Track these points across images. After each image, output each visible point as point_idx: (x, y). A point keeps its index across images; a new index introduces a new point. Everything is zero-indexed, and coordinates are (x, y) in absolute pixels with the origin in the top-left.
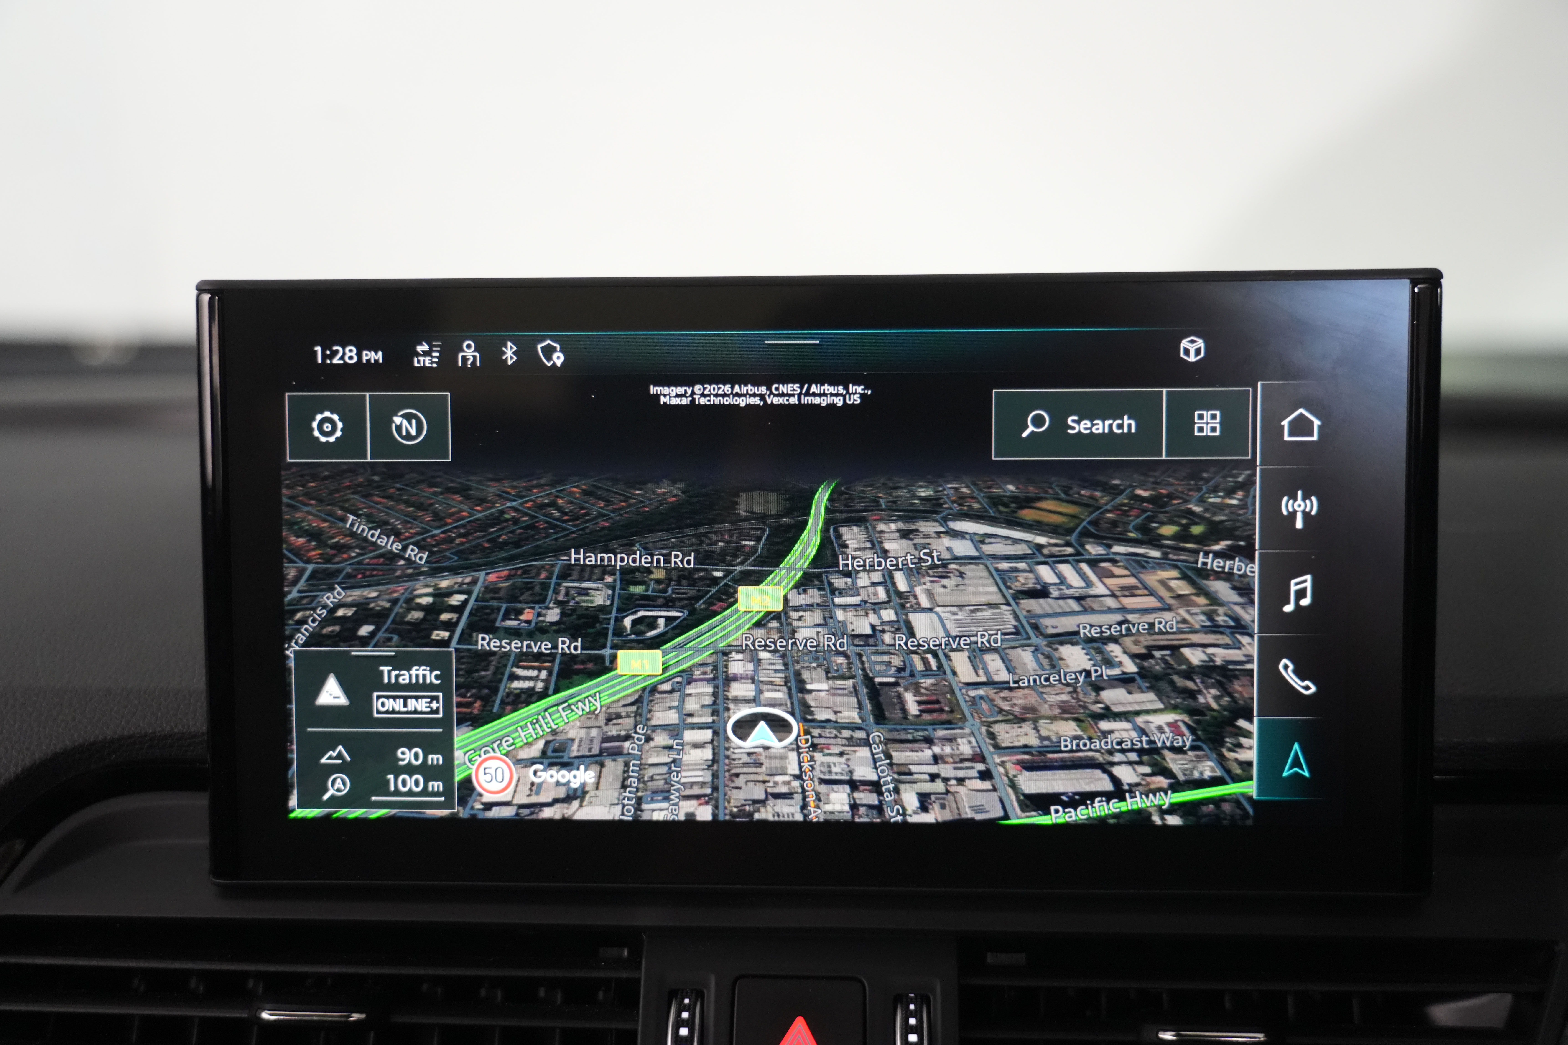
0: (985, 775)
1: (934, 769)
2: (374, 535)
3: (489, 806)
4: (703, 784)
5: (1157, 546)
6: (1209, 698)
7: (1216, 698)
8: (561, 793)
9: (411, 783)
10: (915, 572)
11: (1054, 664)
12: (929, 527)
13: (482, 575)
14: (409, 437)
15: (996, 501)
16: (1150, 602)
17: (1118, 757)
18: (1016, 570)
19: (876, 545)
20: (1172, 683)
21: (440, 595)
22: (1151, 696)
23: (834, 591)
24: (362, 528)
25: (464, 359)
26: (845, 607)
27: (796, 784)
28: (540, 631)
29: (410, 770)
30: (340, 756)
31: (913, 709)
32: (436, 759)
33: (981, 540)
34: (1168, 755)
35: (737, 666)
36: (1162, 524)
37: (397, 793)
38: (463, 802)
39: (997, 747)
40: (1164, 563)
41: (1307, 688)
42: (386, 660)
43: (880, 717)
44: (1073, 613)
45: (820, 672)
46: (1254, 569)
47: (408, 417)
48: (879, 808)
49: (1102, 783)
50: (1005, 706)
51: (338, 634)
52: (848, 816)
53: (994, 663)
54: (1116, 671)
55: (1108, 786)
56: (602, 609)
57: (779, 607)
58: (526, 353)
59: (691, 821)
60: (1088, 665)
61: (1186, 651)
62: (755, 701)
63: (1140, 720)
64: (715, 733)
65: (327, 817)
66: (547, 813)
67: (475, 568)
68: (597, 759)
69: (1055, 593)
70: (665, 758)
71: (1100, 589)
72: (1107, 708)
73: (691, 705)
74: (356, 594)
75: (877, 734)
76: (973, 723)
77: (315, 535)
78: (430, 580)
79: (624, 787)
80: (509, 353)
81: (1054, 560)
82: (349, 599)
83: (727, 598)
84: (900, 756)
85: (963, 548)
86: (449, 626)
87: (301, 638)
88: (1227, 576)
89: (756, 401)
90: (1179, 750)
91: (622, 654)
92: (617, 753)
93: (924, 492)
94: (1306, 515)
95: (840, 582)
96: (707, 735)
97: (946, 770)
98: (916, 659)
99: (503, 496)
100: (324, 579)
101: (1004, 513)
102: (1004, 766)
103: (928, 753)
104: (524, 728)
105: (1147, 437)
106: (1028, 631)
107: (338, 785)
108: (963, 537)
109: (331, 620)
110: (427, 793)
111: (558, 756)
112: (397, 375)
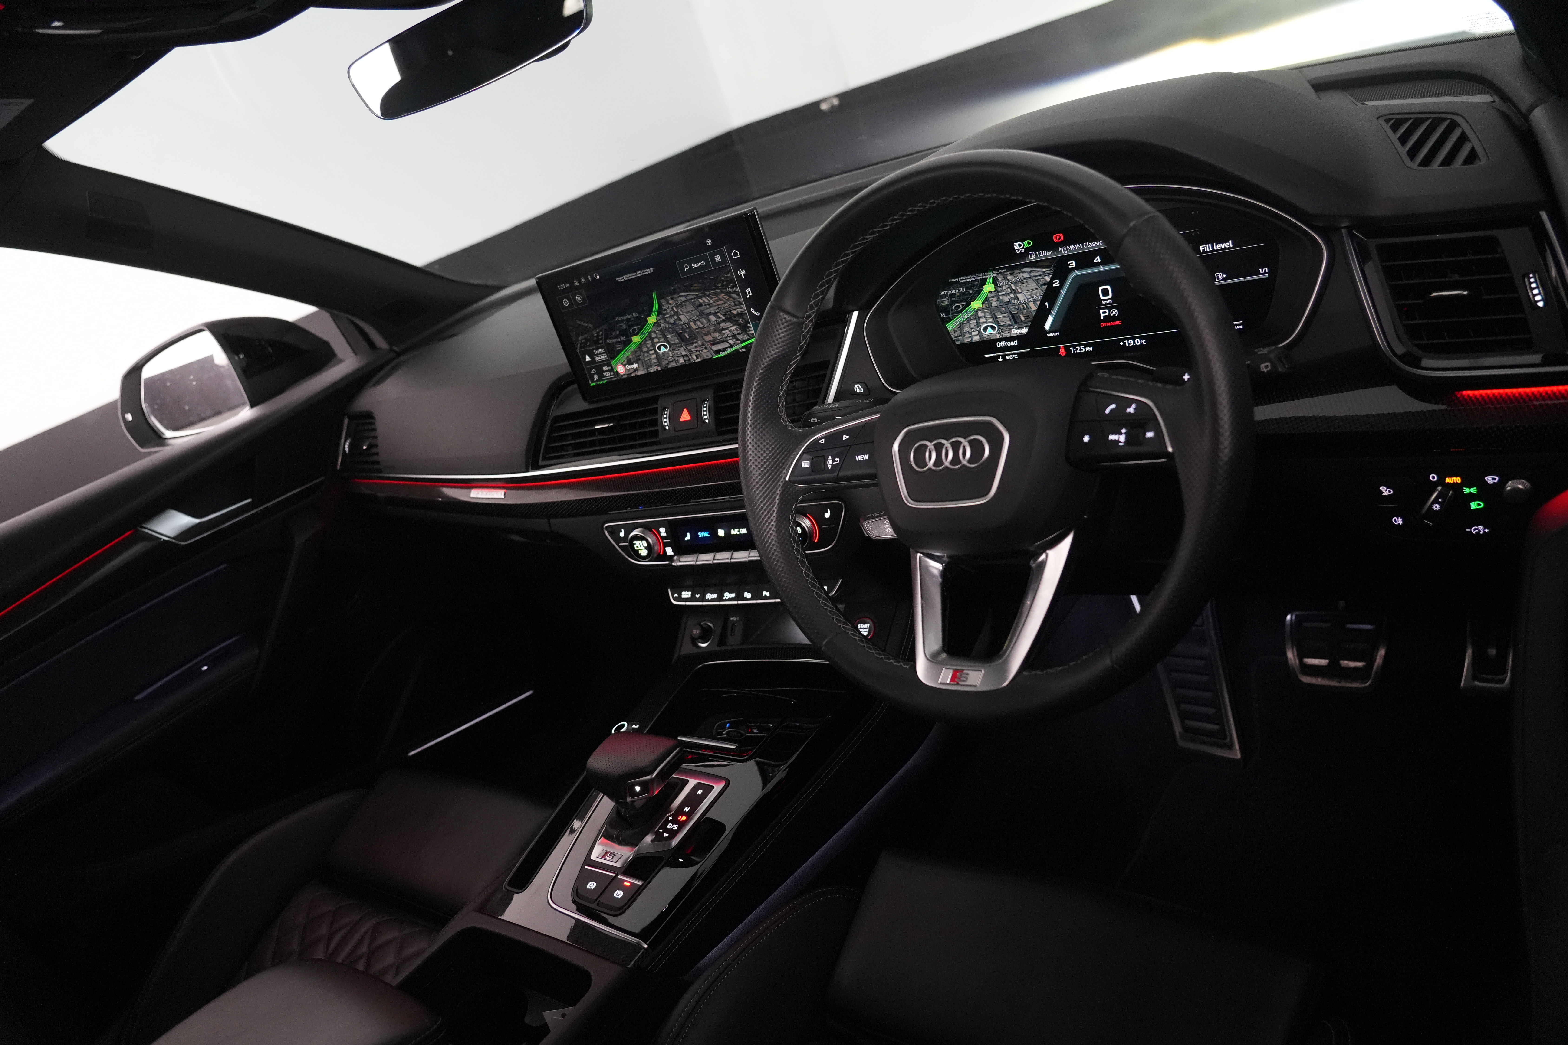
0: (706, 348)
1: (696, 349)
2: (582, 323)
3: (623, 375)
4: (656, 362)
5: (719, 289)
7: (742, 321)
8: (633, 370)
9: (608, 374)
10: (677, 307)
11: (709, 321)
12: (676, 296)
13: (603, 327)
14: (580, 301)
15: (685, 287)
16: (722, 302)
17: (728, 338)
18: (695, 301)
19: (668, 303)
20: (732, 319)
21: (598, 333)
22: (729, 323)
23: (665, 315)
24: (580, 322)
25: (583, 282)
26: (667, 317)
27: (673, 358)
28: (617, 337)
29: (607, 371)
30: (594, 371)
31: (687, 337)
32: (610, 368)
33: (686, 296)
34: (737, 336)
35: (653, 335)
36: (718, 284)
37: (606, 377)
38: (618, 376)
39: (705, 341)
40: (721, 293)
41: (758, 314)
42: (594, 349)
43: (682, 340)
44: (709, 308)
45: (668, 333)
46: (739, 290)
47: (578, 297)
48: (689, 360)
49: (727, 345)
50: (704, 332)
51: (584, 346)
52: (684, 363)
53: (698, 323)
54: (721, 319)
55: (729, 346)
56: (625, 329)
57: (656, 321)
58: (593, 279)
59: (658, 371)
60: (715, 319)
61: (732, 311)
62: (659, 342)
63: (729, 329)
65: (597, 384)
66: (633, 375)
67: (601, 326)
68: (636, 362)
69: (704, 305)
70: (648, 358)
71: (712, 302)
72: (722, 328)
73: (649, 346)
74: (584, 336)
75: (683, 344)
76: (699, 338)
77: (573, 326)
78: (595, 330)
79: (643, 366)
80: (590, 279)
81: (701, 297)
82: (583, 338)
83: (646, 321)
84: (689, 348)
85: (683, 299)
86: (601, 339)
87: (578, 348)
88: (734, 292)
89: (635, 276)
90: (739, 334)
91: (632, 338)
92: (640, 359)
93: (672, 288)
94: (744, 274)
95: (665, 312)
96: (653, 352)
97: (698, 349)
98: (684, 326)
99: (600, 309)
100: (577, 335)
101: (688, 289)
102: (708, 345)
103: (693, 346)
104: (622, 357)
105: (707, 265)
106: (702, 314)
107: (596, 377)
108: (682, 297)
109: (582, 343)
110: (611, 375)
111: (630, 362)
112: (573, 288)
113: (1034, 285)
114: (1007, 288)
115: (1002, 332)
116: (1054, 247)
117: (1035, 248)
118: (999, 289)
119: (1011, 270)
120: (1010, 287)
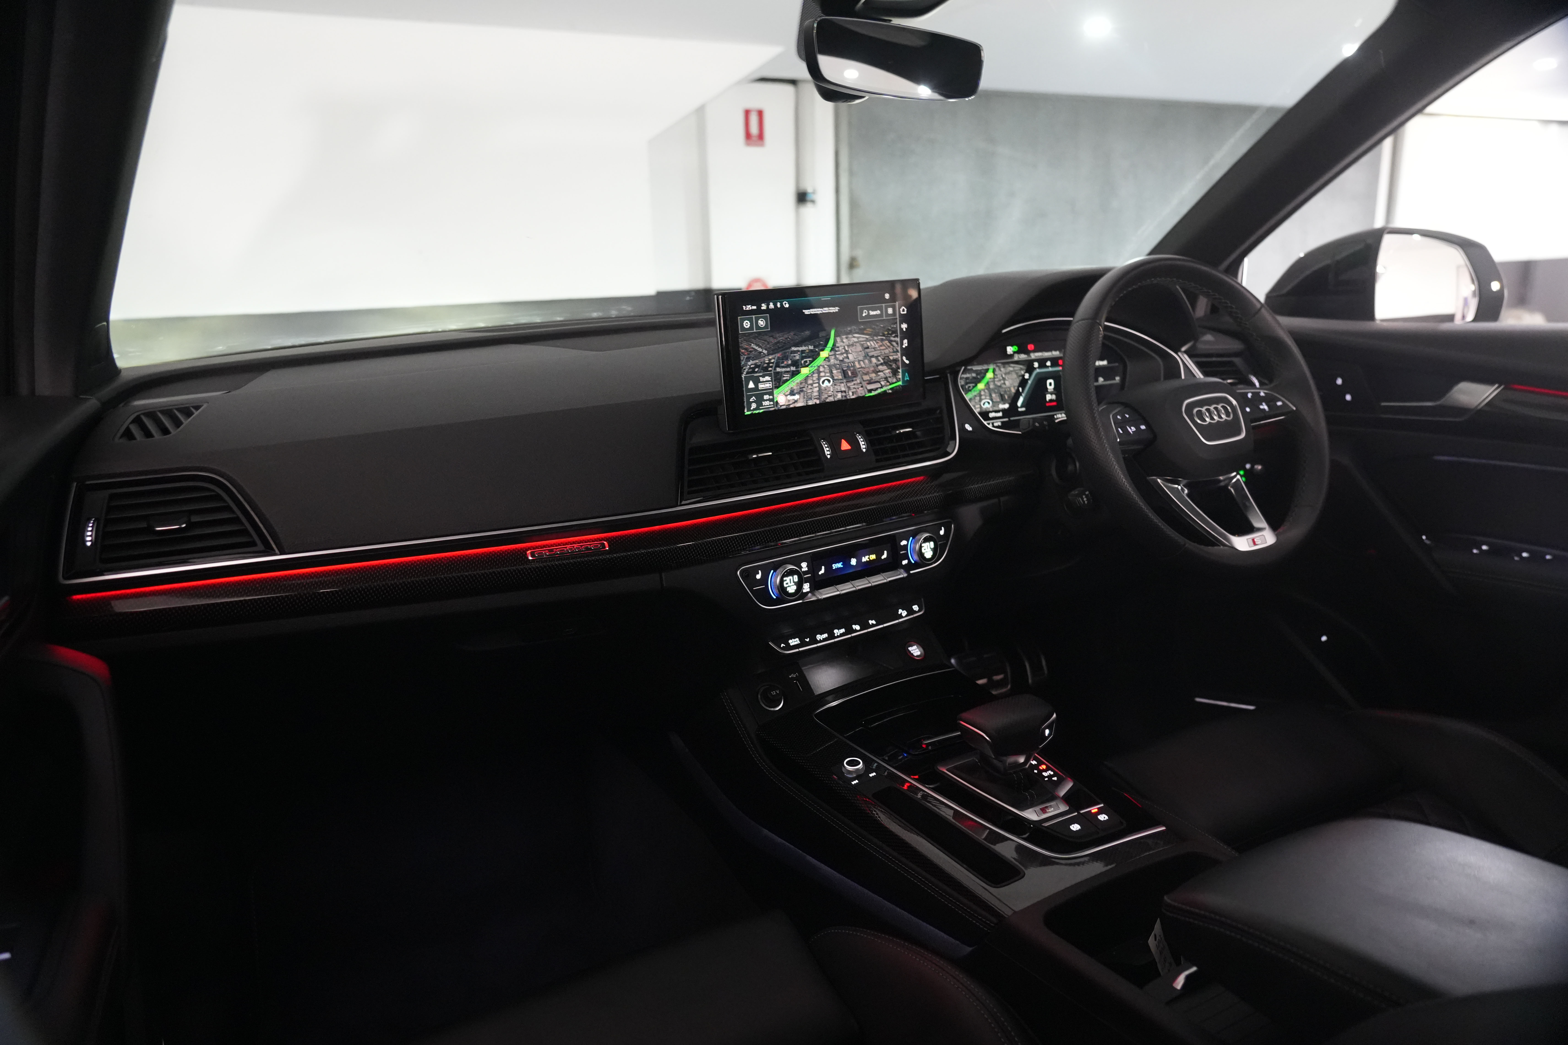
0: (862, 387)
2: (757, 348)
3: (781, 406)
4: (817, 395)
5: (885, 336)
6: (894, 366)
8: (793, 401)
9: (767, 403)
10: (849, 346)
11: (870, 362)
12: (850, 336)
14: (762, 325)
15: (860, 329)
16: (884, 348)
17: (881, 380)
19: (842, 341)
20: (888, 364)
21: (770, 360)
22: (885, 367)
23: (836, 351)
24: (755, 347)
25: (771, 307)
26: (838, 354)
27: (832, 393)
28: (788, 366)
29: (766, 400)
30: (754, 399)
31: (850, 374)
32: (771, 397)
33: (858, 338)
34: (888, 378)
35: (821, 369)
36: (885, 332)
37: (765, 406)
38: (776, 406)
39: (863, 381)
40: (885, 340)
41: (907, 362)
42: (761, 376)
43: (845, 377)
44: (873, 351)
45: (835, 369)
46: (898, 339)
48: (846, 396)
49: (879, 385)
50: (864, 372)
51: (751, 371)
52: (841, 399)
53: (862, 363)
54: (880, 363)
55: (881, 386)
56: (798, 360)
57: (828, 356)
58: (782, 305)
59: (816, 404)
60: (876, 362)
61: (890, 357)
62: (825, 376)
63: (884, 372)
64: (819, 384)
65: (752, 414)
66: (791, 406)
67: (775, 353)
68: (799, 393)
69: (870, 347)
70: (811, 391)
71: (877, 346)
72: (879, 370)
73: (814, 379)
74: (754, 362)
75: (845, 381)
76: (859, 376)
77: (746, 349)
78: (768, 357)
79: (804, 398)
80: (779, 305)
81: (869, 341)
82: (753, 363)
83: (819, 355)
84: (849, 384)
85: (856, 340)
86: (771, 367)
87: (745, 373)
88: (895, 341)
89: (821, 312)
90: (890, 377)
91: (802, 369)
92: (802, 391)
93: (849, 329)
95: (837, 349)
96: (817, 385)
97: (856, 386)
98: (850, 364)
99: (780, 337)
100: (748, 359)
101: (861, 332)
102: (864, 384)
103: (853, 383)
104: (786, 388)
105: (882, 314)
106: (867, 356)
107: (754, 406)
108: (856, 338)
109: (750, 368)
110: (770, 405)
111: (792, 393)
112: (759, 311)
115: (994, 406)
116: (1027, 352)
117: (1018, 352)
118: (996, 377)
119: (1004, 364)
120: (1001, 375)
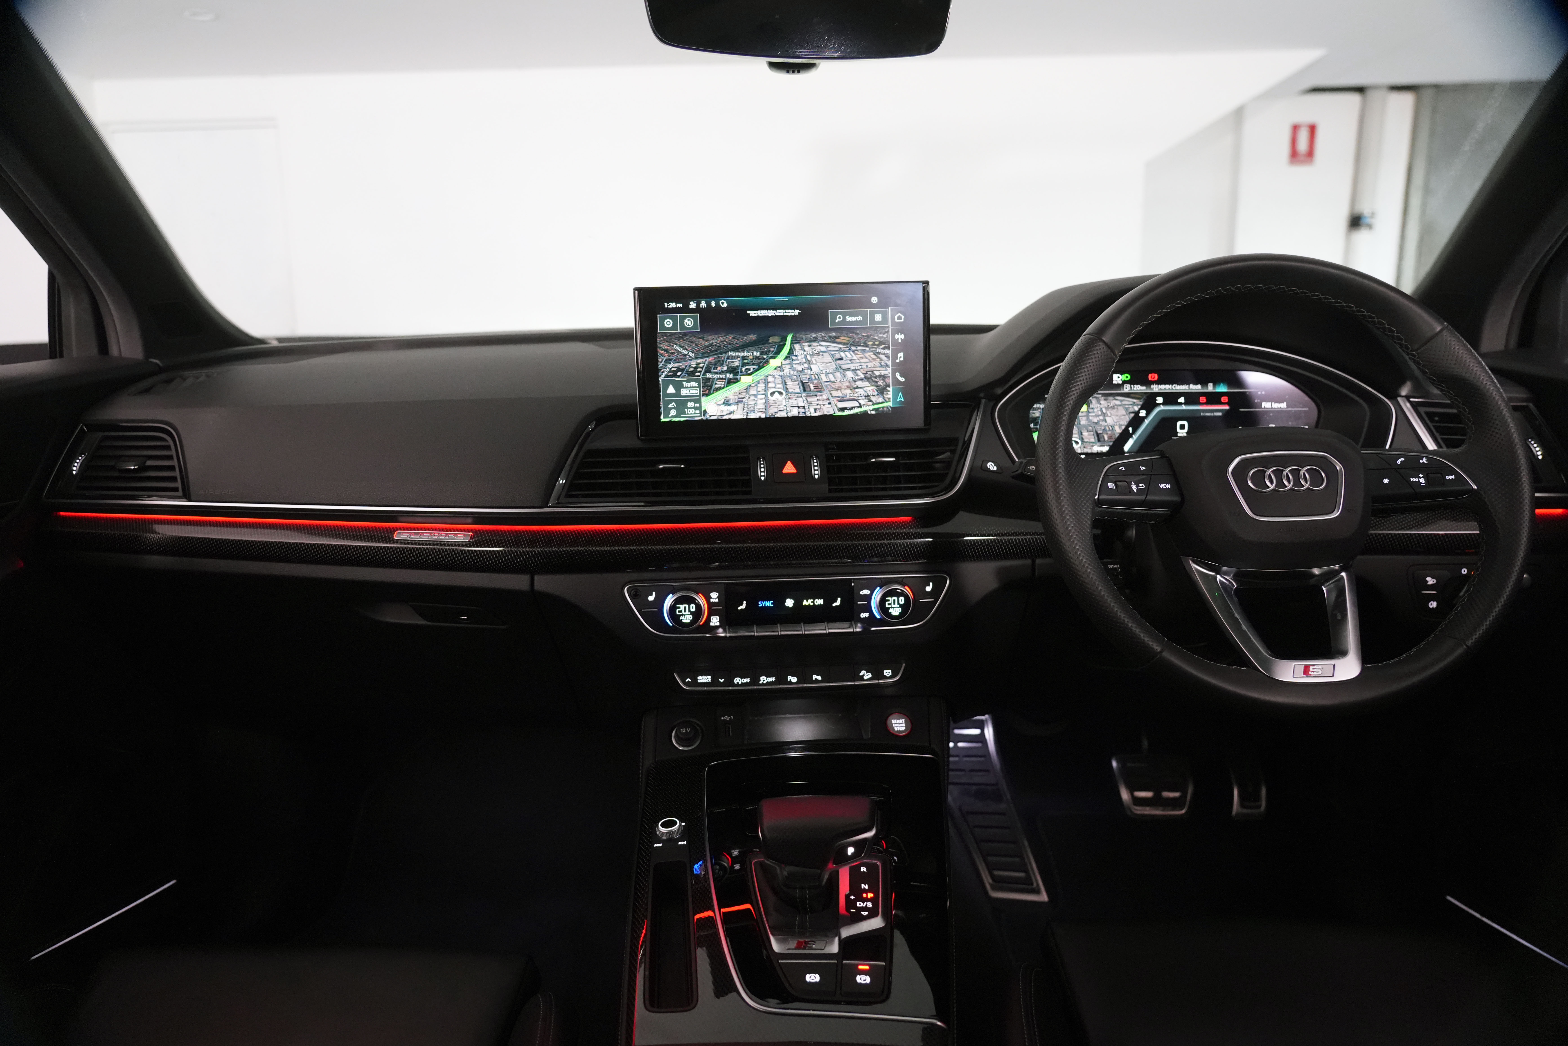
0: (830, 403)
1: (817, 403)
2: (681, 350)
3: (710, 416)
4: (763, 409)
5: (868, 347)
6: (881, 383)
7: (882, 383)
8: (728, 412)
9: (692, 411)
10: (812, 355)
11: (845, 376)
12: (815, 344)
13: (707, 359)
14: (689, 325)
15: (830, 337)
16: (867, 360)
17: (860, 398)
18: (835, 354)
19: (803, 349)
20: (872, 380)
21: (698, 364)
22: (867, 383)
23: (793, 360)
24: (678, 348)
25: (702, 306)
26: (796, 364)
27: (785, 407)
28: (722, 372)
29: (691, 408)
30: (673, 405)
31: (812, 388)
32: (697, 405)
33: (828, 347)
34: (871, 397)
35: (770, 379)
36: (869, 342)
37: (688, 414)
38: (704, 415)
39: (832, 396)
40: (869, 351)
41: (902, 380)
42: (684, 381)
43: (804, 390)
44: (849, 364)
45: (790, 380)
46: (889, 352)
47: (689, 320)
48: (805, 413)
49: (856, 404)
50: (834, 387)
51: (672, 375)
52: (797, 415)
53: (831, 376)
54: (859, 377)
55: (858, 405)
56: (738, 366)
57: (780, 365)
58: (717, 304)
59: (760, 418)
60: (853, 376)
61: (875, 372)
62: (775, 387)
63: (865, 389)
64: (765, 396)
65: (671, 421)
66: (725, 417)
67: (705, 357)
68: (737, 403)
69: (844, 359)
70: (754, 402)
71: (855, 358)
72: (857, 386)
73: (759, 389)
74: (676, 365)
75: (804, 395)
76: (826, 391)
77: (666, 350)
78: (695, 361)
79: (744, 410)
80: (713, 304)
81: (845, 351)
82: (675, 366)
83: (767, 362)
84: (809, 399)
85: (823, 349)
86: (700, 372)
87: (663, 376)
88: (884, 354)
89: (774, 315)
90: (874, 396)
92: (742, 402)
93: (814, 336)
94: (901, 339)
95: (794, 358)
96: (764, 396)
97: (820, 403)
98: (813, 376)
99: (712, 339)
100: (668, 361)
101: (833, 340)
102: (834, 401)
103: (816, 399)
104: (719, 396)
105: (865, 321)
106: (838, 368)
107: (673, 412)
108: (823, 346)
109: (670, 371)
110: (695, 413)
111: (727, 403)
112: (686, 310)
113: (1124, 412)
114: (1098, 411)
115: (1084, 447)
116: (1148, 383)
117: (1130, 382)
118: (1090, 410)
119: (1106, 395)
120: (1101, 410)
